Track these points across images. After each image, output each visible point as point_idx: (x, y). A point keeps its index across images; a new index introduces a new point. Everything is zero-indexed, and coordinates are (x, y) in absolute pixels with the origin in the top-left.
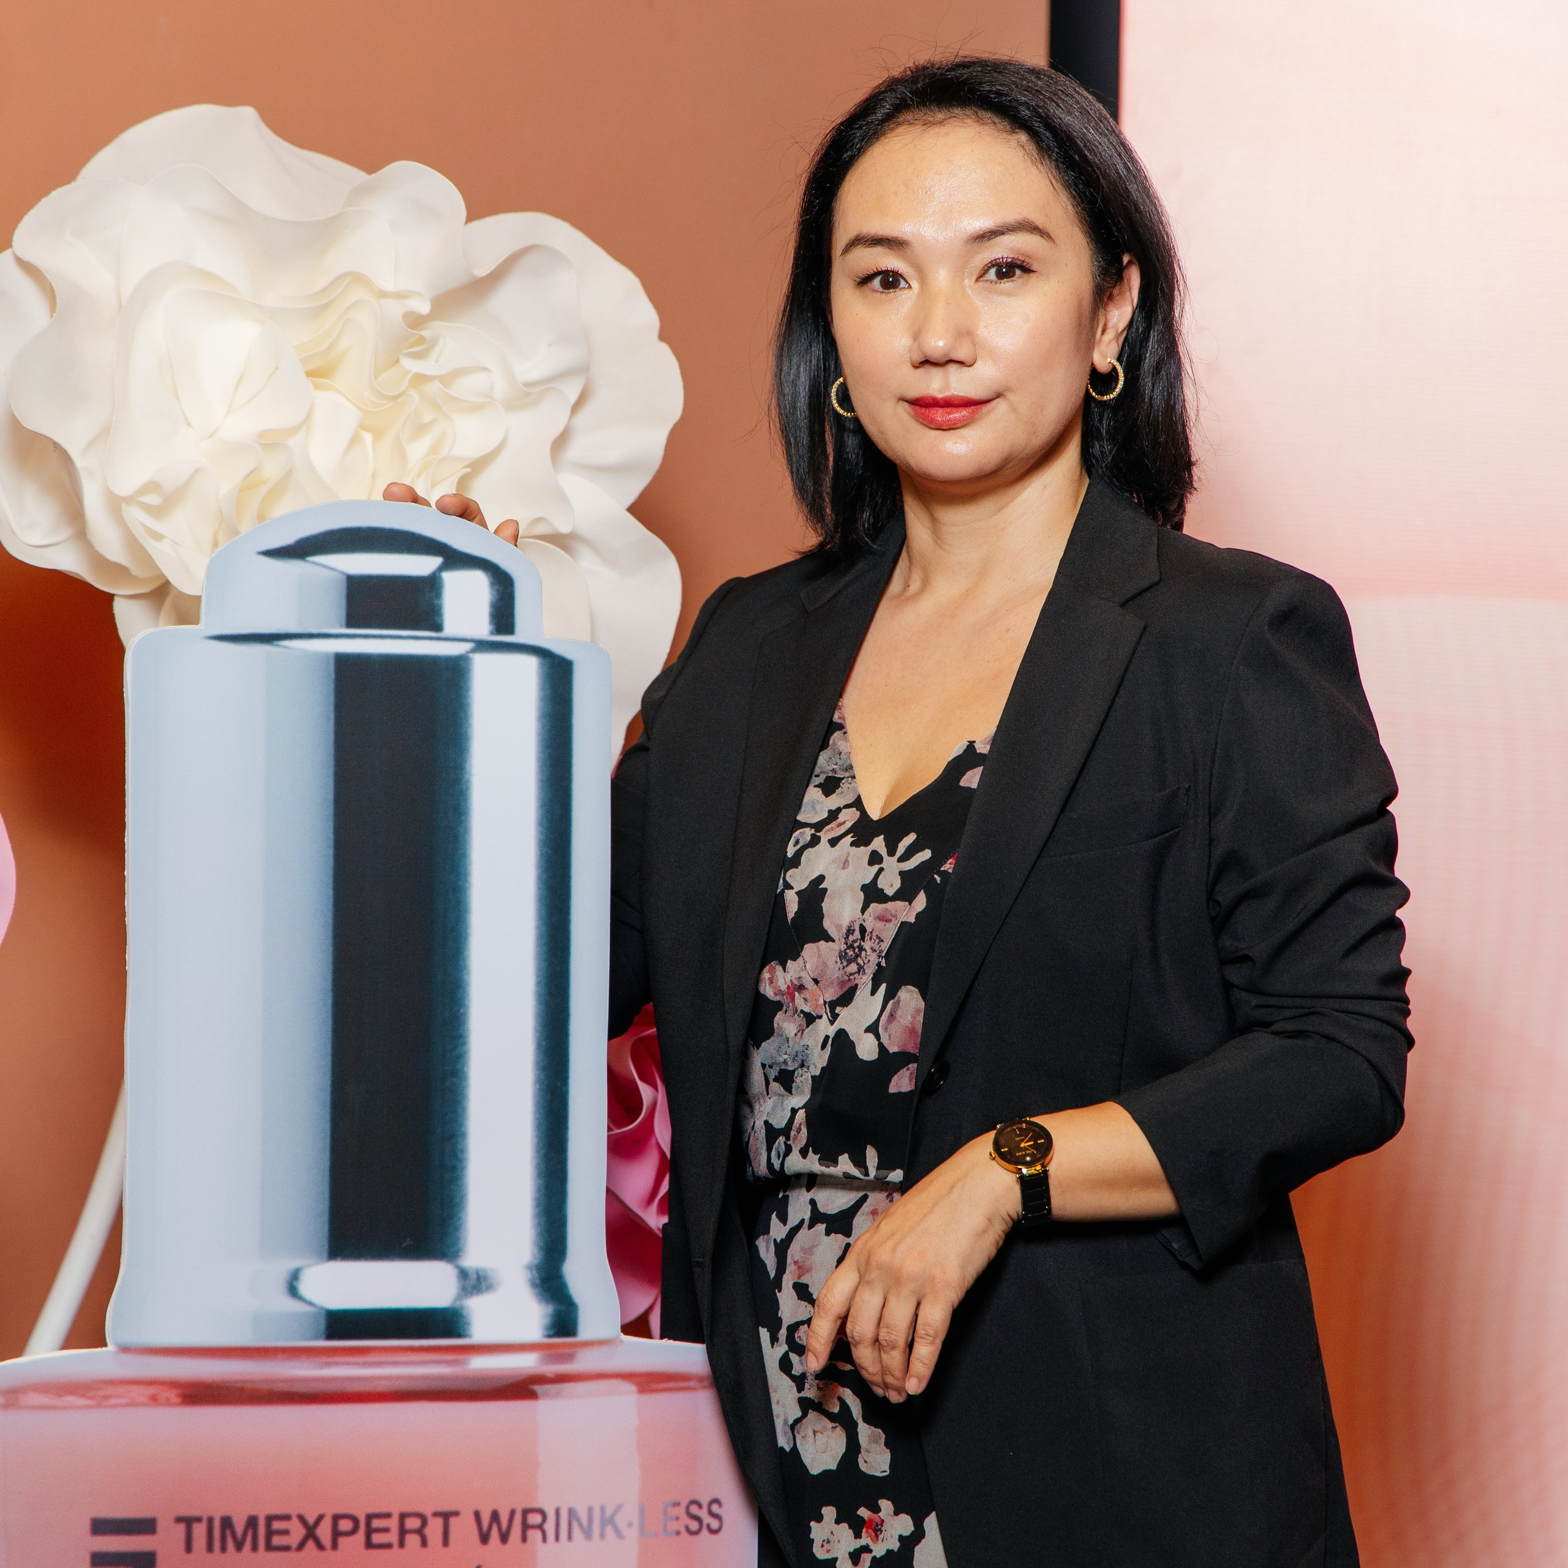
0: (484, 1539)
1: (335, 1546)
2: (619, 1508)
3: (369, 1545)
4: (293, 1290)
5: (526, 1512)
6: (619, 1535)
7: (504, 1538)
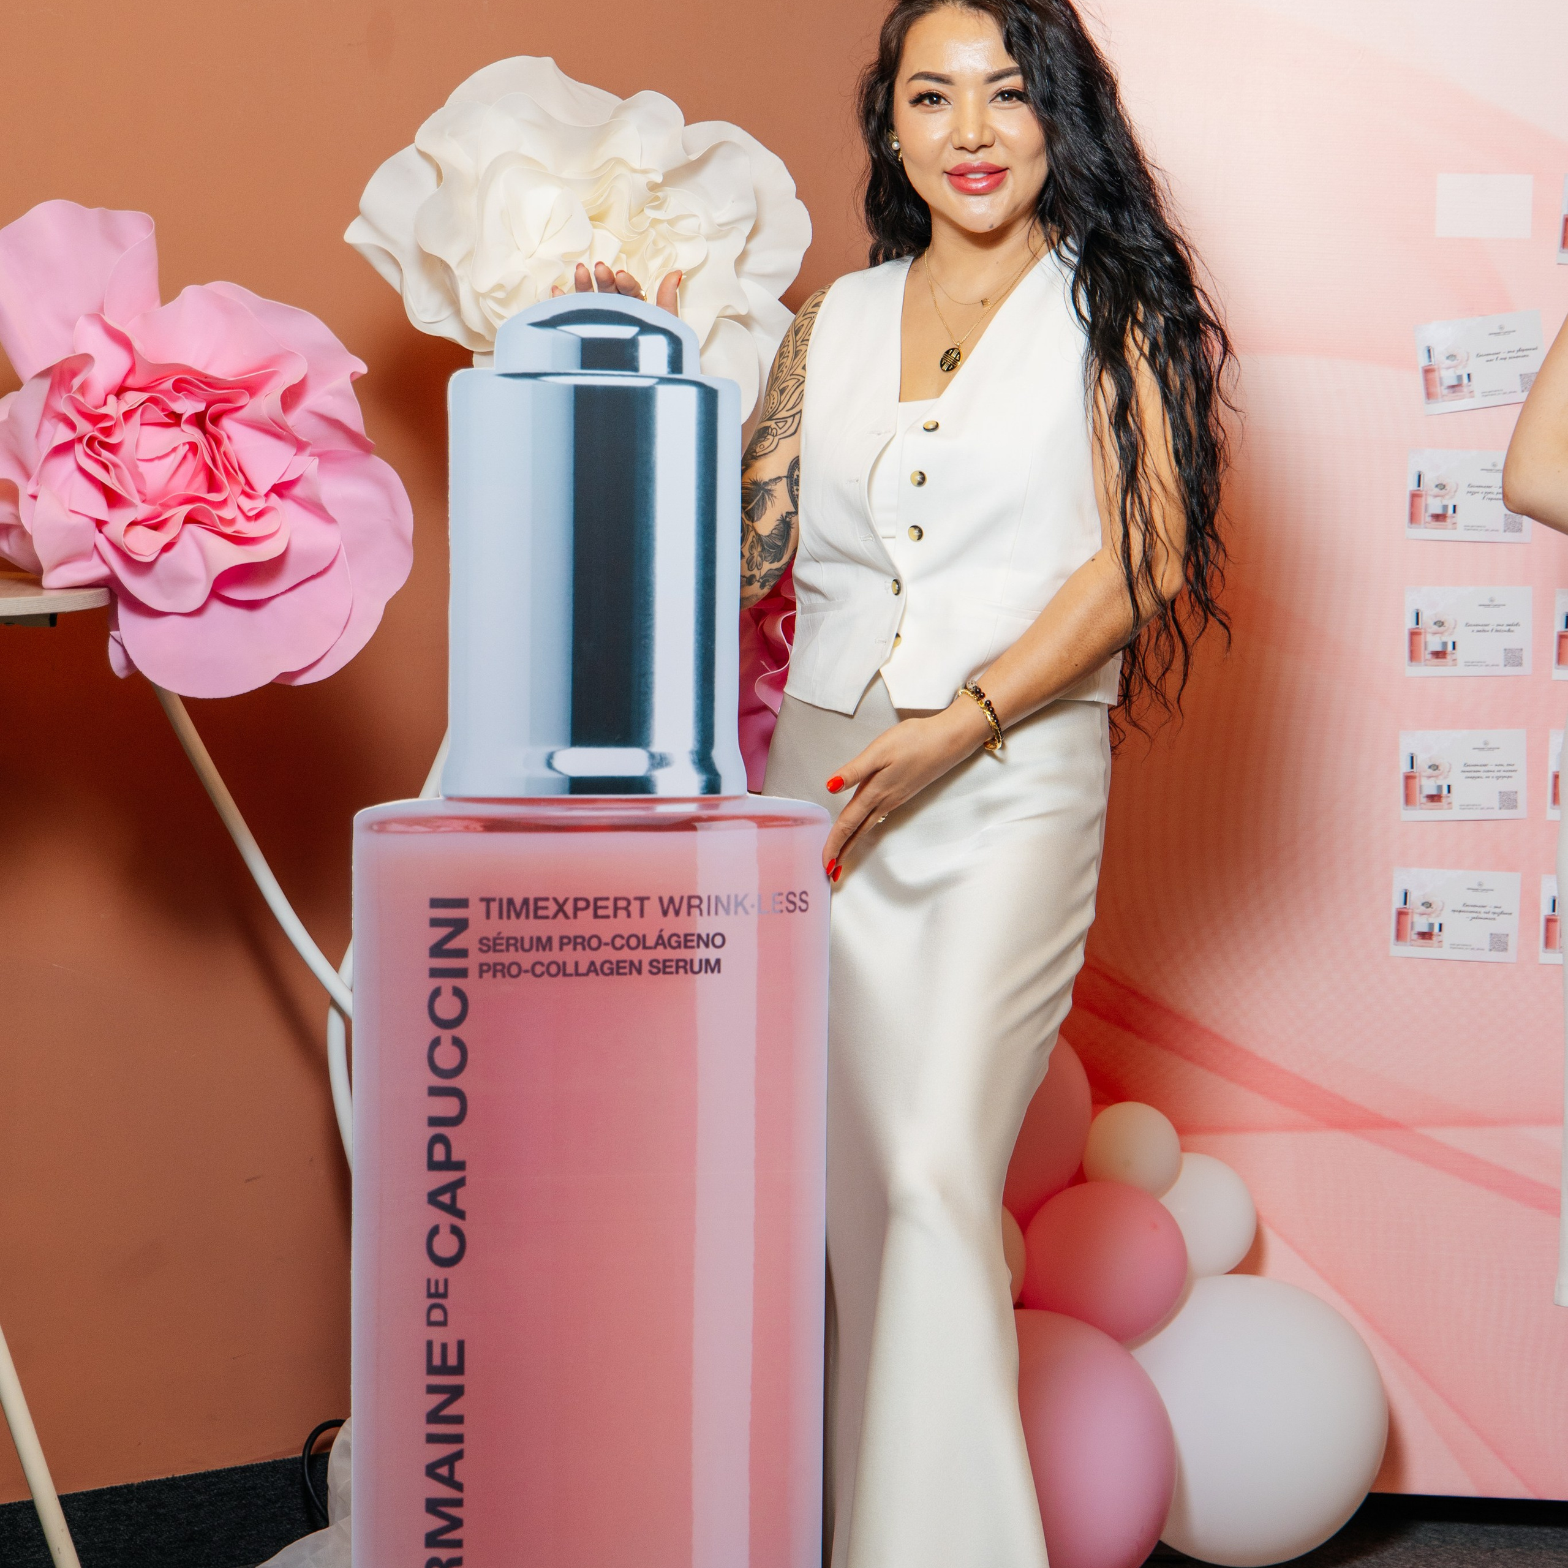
0: (665, 913)
1: (575, 916)
2: (746, 896)
3: (596, 916)
4: (549, 765)
5: (690, 898)
6: (746, 912)
7: (677, 913)
